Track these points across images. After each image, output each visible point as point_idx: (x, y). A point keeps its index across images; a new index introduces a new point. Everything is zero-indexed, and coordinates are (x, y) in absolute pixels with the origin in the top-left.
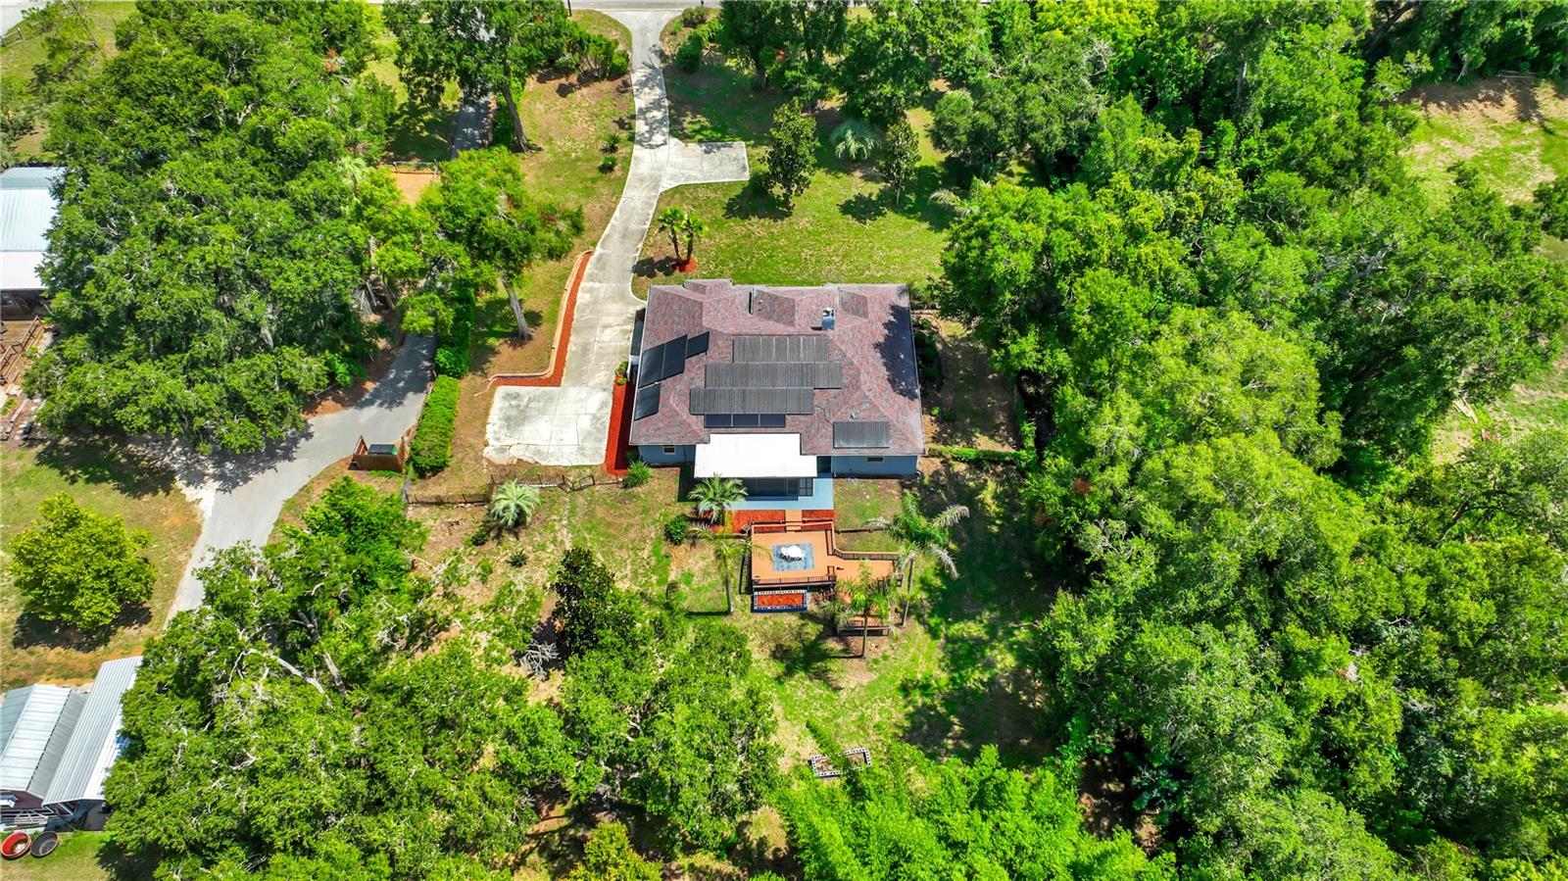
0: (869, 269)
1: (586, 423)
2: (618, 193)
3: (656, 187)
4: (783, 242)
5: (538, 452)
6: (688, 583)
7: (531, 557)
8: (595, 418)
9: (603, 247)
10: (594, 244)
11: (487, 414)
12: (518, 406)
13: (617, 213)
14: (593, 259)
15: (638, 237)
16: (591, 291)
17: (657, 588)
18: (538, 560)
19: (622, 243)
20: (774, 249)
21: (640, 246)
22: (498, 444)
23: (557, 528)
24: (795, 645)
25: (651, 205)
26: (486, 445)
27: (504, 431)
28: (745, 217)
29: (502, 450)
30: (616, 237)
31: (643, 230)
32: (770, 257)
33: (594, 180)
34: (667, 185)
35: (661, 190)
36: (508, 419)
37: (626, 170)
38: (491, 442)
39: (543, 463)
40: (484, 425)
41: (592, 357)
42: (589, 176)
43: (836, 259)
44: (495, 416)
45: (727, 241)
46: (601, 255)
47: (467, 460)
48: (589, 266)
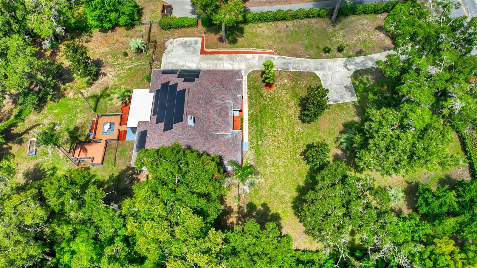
0: (271, 158)
1: (181, 63)
2: (311, 57)
3: (318, 70)
4: (285, 121)
5: (169, 52)
6: (109, 100)
7: (127, 58)
8: (183, 66)
9: (278, 58)
10: (279, 54)
11: (188, 37)
12: (191, 44)
13: (299, 59)
14: (272, 56)
15: (284, 68)
16: (253, 58)
17: (109, 92)
18: (127, 59)
19: (281, 63)
20: (281, 118)
21: (280, 70)
22: (174, 42)
23: (137, 62)
24: (79, 133)
25: (306, 70)
26: (174, 39)
27: (180, 42)
28: (300, 105)
29: (172, 43)
30: (285, 61)
31: (289, 69)
32: (276, 117)
33: (318, 48)
34: (319, 73)
35: (315, 72)
36: (186, 42)
37: (327, 57)
38: (175, 40)
39: (164, 54)
40: (184, 37)
41: (215, 62)
42: (320, 46)
43: (277, 143)
44: (186, 39)
45: (285, 99)
46: (274, 58)
47: (167, 35)
48: (267, 55)
